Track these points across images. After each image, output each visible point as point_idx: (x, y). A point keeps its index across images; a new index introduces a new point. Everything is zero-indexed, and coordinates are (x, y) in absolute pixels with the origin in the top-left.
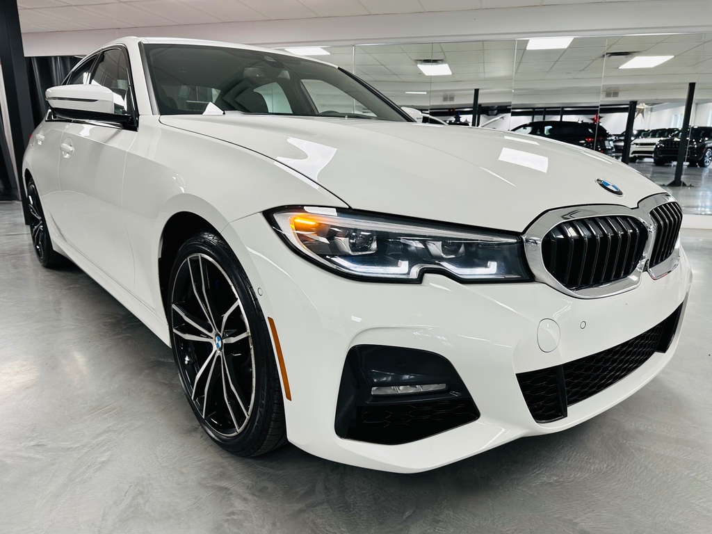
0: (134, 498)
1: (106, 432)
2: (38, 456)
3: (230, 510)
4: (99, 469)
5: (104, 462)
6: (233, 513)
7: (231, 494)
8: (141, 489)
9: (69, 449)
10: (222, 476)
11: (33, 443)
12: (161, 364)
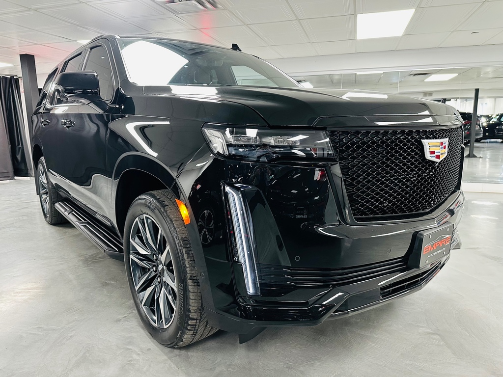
0: (84, 354)
1: (74, 321)
2: (40, 333)
3: (130, 359)
4: (68, 340)
5: (71, 336)
6: (131, 361)
7: (132, 352)
8: (88, 349)
9: (55, 329)
10: (130, 343)
11: (37, 326)
12: (107, 284)
